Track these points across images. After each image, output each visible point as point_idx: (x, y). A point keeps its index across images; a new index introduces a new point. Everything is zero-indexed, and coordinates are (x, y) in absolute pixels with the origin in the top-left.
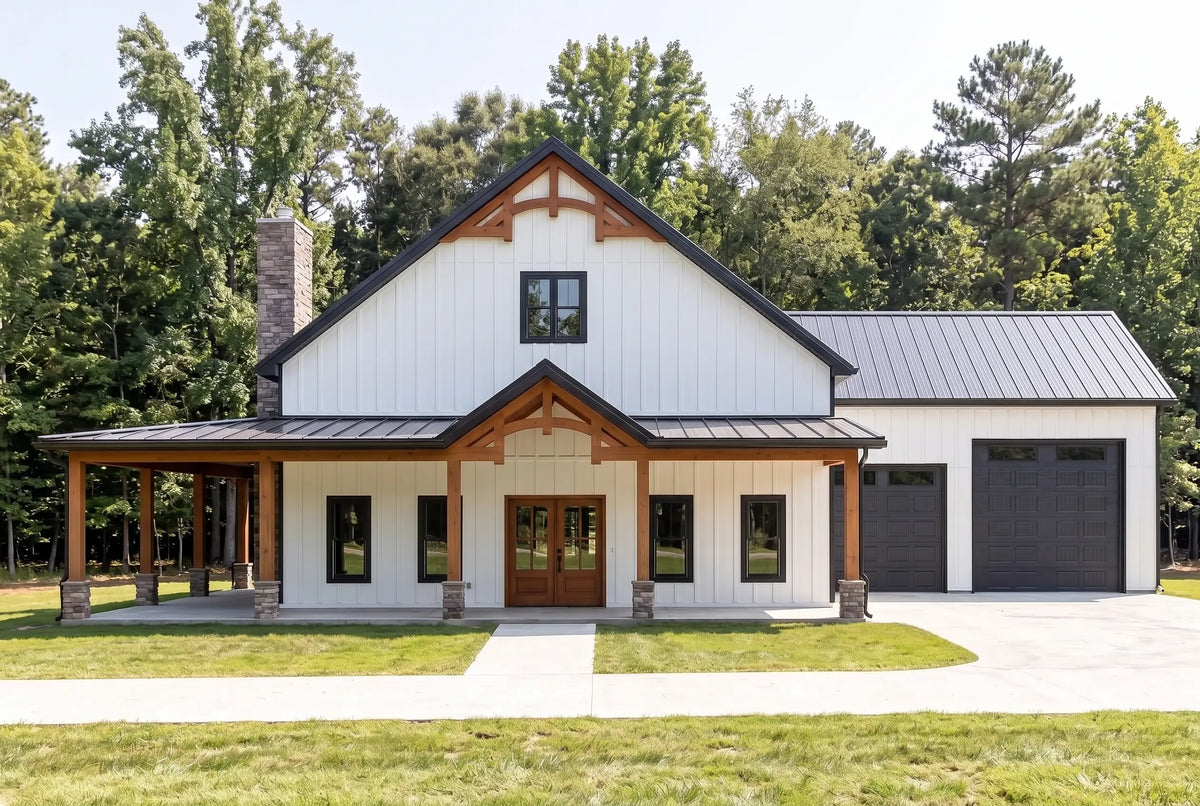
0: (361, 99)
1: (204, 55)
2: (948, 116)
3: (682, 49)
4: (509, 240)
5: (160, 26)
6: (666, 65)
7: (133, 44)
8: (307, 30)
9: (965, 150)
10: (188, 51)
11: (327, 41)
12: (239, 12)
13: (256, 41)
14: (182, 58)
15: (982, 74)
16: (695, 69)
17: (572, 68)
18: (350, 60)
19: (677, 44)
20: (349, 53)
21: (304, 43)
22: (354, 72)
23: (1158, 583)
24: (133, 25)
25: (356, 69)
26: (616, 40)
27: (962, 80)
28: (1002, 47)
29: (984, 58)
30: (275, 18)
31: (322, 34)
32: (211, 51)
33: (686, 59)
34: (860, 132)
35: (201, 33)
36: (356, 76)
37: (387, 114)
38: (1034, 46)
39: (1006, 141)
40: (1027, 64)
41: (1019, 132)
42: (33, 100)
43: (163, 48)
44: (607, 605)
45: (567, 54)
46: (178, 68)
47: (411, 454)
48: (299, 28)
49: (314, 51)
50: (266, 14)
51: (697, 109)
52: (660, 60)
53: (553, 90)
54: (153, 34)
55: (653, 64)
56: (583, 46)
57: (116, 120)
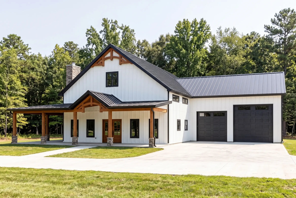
0: (136, 38)
1: (103, 33)
2: (268, 28)
3: (204, 20)
4: (103, 66)
5: (94, 28)
6: (200, 24)
7: (89, 32)
8: (124, 25)
9: (273, 36)
10: (100, 32)
11: (128, 27)
12: (109, 23)
13: (113, 29)
14: (99, 34)
15: (278, 17)
16: (207, 24)
17: (179, 27)
18: (133, 31)
19: (203, 19)
20: (133, 29)
21: (124, 28)
22: (134, 33)
23: (282, 140)
24: (89, 28)
25: (135, 32)
26: (187, 19)
27: (272, 19)
28: (283, 10)
29: (278, 13)
30: (116, 24)
31: (127, 26)
32: (105, 32)
33: (205, 22)
34: (256, 34)
35: (103, 28)
36: (135, 34)
37: (146, 41)
38: (291, 9)
39: (284, 33)
40: (289, 14)
41: (288, 30)
42: (78, 45)
43: (96, 32)
44: (122, 143)
45: (178, 24)
46: (99, 36)
47: (67, 111)
48: (123, 25)
49: (126, 30)
50: (114, 23)
51: (208, 33)
52: (199, 23)
53: (175, 32)
54: (94, 30)
55: (198, 24)
56: (182, 22)
57: (85, 47)
